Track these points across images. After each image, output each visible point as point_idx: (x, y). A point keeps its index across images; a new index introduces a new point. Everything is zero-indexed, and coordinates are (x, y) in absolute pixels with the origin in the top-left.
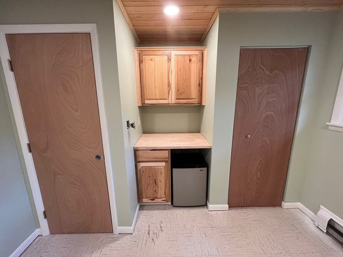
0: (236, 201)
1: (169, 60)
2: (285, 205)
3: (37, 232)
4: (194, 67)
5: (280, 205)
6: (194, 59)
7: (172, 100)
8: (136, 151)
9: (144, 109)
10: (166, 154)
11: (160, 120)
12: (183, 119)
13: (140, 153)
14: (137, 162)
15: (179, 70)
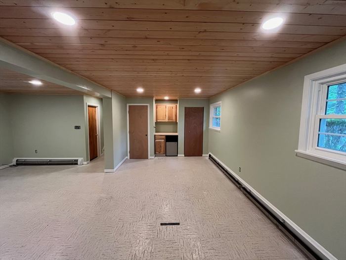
0: (188, 154)
1: (166, 107)
2: (203, 155)
3: (126, 157)
4: (174, 110)
5: (202, 156)
6: (174, 108)
7: (167, 120)
8: (155, 135)
9: (157, 123)
10: (164, 137)
11: (162, 127)
12: (171, 127)
13: (156, 137)
14: (155, 139)
15: (169, 111)
